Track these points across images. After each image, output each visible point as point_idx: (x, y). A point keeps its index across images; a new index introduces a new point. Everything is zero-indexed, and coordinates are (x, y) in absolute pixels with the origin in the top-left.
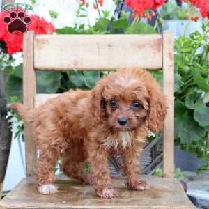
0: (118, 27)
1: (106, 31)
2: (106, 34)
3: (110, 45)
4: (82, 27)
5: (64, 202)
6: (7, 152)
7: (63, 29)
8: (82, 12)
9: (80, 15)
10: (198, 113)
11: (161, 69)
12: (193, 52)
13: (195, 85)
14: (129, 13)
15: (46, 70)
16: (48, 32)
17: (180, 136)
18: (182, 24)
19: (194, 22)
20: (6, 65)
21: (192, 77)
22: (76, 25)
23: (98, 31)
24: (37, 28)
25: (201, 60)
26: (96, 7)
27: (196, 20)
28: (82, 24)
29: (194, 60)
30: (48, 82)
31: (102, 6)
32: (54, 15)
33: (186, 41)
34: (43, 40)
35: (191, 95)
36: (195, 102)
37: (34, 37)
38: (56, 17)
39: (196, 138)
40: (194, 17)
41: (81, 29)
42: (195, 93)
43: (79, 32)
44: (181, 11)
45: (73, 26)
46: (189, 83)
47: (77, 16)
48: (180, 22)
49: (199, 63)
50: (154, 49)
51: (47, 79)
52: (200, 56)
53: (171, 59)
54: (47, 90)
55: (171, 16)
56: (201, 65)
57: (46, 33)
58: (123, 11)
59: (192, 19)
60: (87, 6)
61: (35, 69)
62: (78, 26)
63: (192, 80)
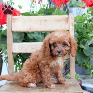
0: (49, 12)
1: (44, 14)
4: (33, 12)
5: (26, 91)
7: (25, 13)
8: (33, 5)
9: (32, 7)
11: (69, 31)
12: (83, 22)
13: (84, 37)
14: (54, 5)
15: (17, 32)
16: (18, 15)
18: (79, 9)
19: (83, 9)
22: (30, 11)
23: (40, 14)
25: (87, 26)
26: (39, 3)
27: (84, 8)
28: (33, 10)
29: (84, 26)
30: (18, 37)
32: (20, 7)
33: (80, 17)
34: (15, 19)
35: (82, 42)
37: (12, 17)
38: (21, 8)
39: (85, 61)
41: (33, 13)
42: (84, 41)
45: (29, 12)
47: (31, 7)
48: (78, 8)
51: (17, 36)
52: (86, 24)
53: (73, 26)
55: (74, 6)
56: (87, 28)
57: (16, 15)
58: (51, 5)
59: (82, 8)
60: (35, 2)
61: (12, 32)
62: (31, 12)
63: (83, 35)
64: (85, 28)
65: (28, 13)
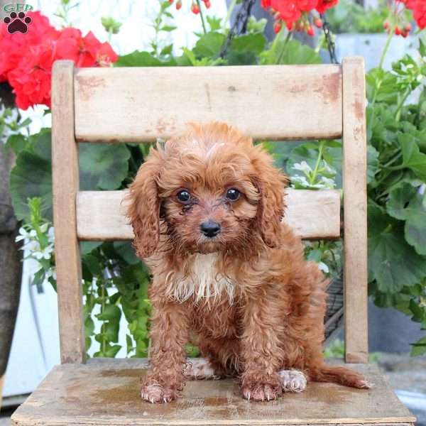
0: (244, 51)
1: (219, 60)
2: (221, 65)
3: (232, 89)
4: (168, 50)
5: (145, 414)
6: (12, 315)
7: (130, 56)
8: (166, 21)
9: (162, 26)
10: (413, 228)
11: (340, 137)
12: (399, 101)
13: (406, 170)
14: (264, 21)
15: (100, 142)
16: (102, 62)
17: (376, 276)
18: (367, 42)
20: (10, 133)
21: (400, 151)
22: (155, 47)
23: (204, 60)
24: (79, 53)
25: (417, 117)
26: (196, 11)
28: (168, 44)
29: (402, 119)
30: (104, 166)
31: (208, 6)
32: (111, 27)
33: (386, 77)
34: (93, 79)
35: (398, 190)
36: (406, 206)
37: (74, 73)
38: (115, 31)
39: (410, 280)
40: (400, 28)
41: (167, 56)
42: (408, 186)
43: (163, 61)
44: (364, 14)
45: (150, 50)
46: (393, 165)
47: (157, 29)
48: (363, 38)
49: (414, 124)
50: (325, 96)
51: (100, 161)
52: (414, 110)
54: (100, 184)
55: (342, 27)
56: (418, 128)
57: (98, 65)
58: (252, 18)
59: (397, 33)
60: (178, 7)
61: (77, 141)
62: (159, 51)
63: (400, 161)
64: (408, 126)
65: (144, 53)
